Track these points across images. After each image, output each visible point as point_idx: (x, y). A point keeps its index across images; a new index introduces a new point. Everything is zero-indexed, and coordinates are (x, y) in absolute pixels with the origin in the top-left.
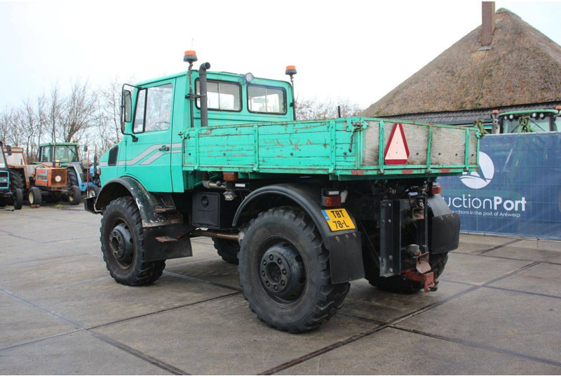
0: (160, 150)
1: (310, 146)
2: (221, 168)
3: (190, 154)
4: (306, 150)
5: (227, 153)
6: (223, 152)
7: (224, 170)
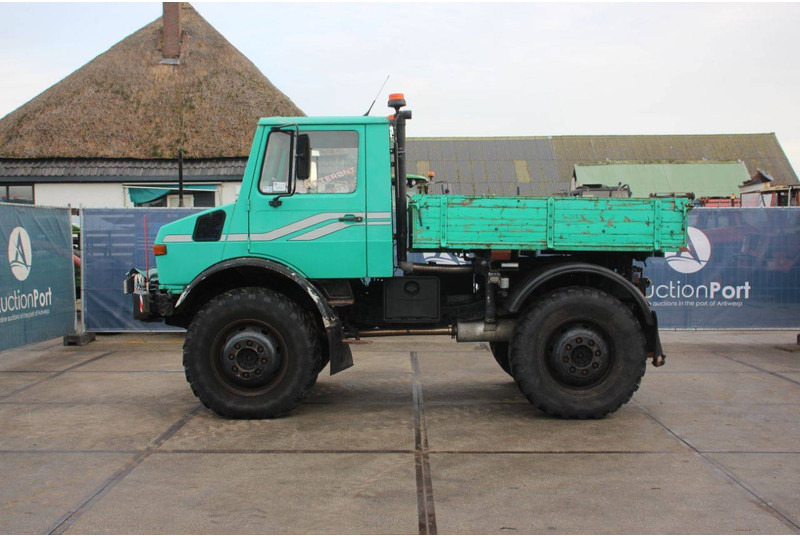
0: (341, 220)
1: (627, 223)
2: (488, 245)
3: (428, 228)
4: (622, 227)
5: (500, 228)
6: (493, 228)
7: (493, 247)
